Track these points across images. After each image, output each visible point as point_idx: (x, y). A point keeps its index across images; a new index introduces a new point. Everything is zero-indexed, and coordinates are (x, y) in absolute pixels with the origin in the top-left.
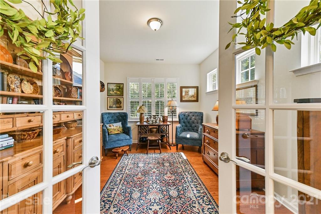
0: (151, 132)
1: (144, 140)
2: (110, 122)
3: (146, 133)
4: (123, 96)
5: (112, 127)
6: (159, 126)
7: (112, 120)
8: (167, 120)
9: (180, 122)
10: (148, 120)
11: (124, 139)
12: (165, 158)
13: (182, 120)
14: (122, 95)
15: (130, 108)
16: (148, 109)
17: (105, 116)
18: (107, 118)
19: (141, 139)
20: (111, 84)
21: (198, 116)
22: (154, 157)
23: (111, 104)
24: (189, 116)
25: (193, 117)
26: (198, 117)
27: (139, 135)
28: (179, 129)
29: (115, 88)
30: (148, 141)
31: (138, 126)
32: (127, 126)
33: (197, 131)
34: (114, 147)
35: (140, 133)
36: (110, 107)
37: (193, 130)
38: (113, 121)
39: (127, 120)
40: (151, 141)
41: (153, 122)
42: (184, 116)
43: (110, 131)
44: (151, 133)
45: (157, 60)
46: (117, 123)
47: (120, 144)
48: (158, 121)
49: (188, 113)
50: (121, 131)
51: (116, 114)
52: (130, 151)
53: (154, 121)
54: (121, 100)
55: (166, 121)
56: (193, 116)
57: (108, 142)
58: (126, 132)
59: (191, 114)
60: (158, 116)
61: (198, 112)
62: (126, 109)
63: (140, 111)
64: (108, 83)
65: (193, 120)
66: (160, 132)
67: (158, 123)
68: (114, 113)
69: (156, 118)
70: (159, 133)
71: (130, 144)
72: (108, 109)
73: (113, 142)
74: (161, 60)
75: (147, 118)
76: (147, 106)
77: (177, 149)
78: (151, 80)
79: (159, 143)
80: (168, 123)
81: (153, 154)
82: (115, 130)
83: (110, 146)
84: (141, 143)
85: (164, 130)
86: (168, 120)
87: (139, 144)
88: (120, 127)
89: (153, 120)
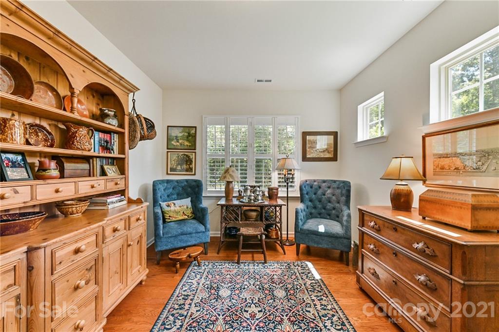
0: (246, 217)
1: (233, 233)
2: (169, 197)
3: (237, 219)
4: (195, 150)
5: (172, 208)
6: (262, 207)
7: (172, 194)
8: (277, 195)
9: (302, 199)
10: (240, 195)
11: (194, 232)
12: (275, 277)
13: (307, 196)
14: (193, 147)
15: (208, 171)
16: (242, 174)
17: (160, 186)
18: (164, 190)
19: (228, 231)
20: (174, 128)
21: (338, 188)
22: (252, 271)
23: (173, 163)
24: (320, 187)
25: (329, 191)
26: (339, 191)
27: (224, 224)
28: (302, 214)
29: (181, 135)
30: (240, 238)
31: (222, 206)
32: (201, 206)
33: (337, 218)
34: (173, 247)
35: (224, 219)
36: (172, 170)
37: (329, 215)
38: (175, 196)
39: (202, 195)
40: (247, 238)
41: (251, 200)
42: (311, 187)
43: (168, 215)
44: (246, 220)
45: (258, 81)
46: (182, 200)
47: (186, 241)
48: (260, 198)
49: (318, 182)
50: (190, 215)
51: (182, 183)
52: (206, 254)
53: (252, 198)
54: (191, 157)
55: (275, 197)
56: (329, 187)
57: (161, 238)
58: (199, 217)
59: (324, 184)
60: (259, 187)
61: (337, 181)
62: (201, 173)
63: (225, 177)
64: (168, 126)
65: (329, 196)
66: (264, 219)
67: (260, 201)
68: (177, 181)
69: (256, 190)
70: (261, 220)
71: (205, 242)
72: (167, 174)
73: (171, 237)
74: (266, 81)
75: (239, 192)
76: (239, 168)
77: (298, 254)
78: (247, 119)
79: (261, 240)
80: (280, 202)
81: (250, 265)
82: (177, 212)
83: (166, 245)
84: (227, 240)
85: (272, 214)
86: (279, 196)
87: (223, 242)
88: (187, 208)
89: (250, 196)
